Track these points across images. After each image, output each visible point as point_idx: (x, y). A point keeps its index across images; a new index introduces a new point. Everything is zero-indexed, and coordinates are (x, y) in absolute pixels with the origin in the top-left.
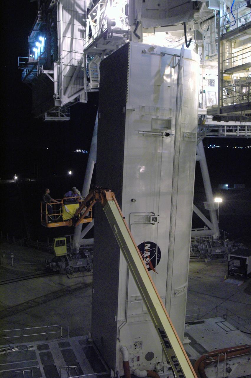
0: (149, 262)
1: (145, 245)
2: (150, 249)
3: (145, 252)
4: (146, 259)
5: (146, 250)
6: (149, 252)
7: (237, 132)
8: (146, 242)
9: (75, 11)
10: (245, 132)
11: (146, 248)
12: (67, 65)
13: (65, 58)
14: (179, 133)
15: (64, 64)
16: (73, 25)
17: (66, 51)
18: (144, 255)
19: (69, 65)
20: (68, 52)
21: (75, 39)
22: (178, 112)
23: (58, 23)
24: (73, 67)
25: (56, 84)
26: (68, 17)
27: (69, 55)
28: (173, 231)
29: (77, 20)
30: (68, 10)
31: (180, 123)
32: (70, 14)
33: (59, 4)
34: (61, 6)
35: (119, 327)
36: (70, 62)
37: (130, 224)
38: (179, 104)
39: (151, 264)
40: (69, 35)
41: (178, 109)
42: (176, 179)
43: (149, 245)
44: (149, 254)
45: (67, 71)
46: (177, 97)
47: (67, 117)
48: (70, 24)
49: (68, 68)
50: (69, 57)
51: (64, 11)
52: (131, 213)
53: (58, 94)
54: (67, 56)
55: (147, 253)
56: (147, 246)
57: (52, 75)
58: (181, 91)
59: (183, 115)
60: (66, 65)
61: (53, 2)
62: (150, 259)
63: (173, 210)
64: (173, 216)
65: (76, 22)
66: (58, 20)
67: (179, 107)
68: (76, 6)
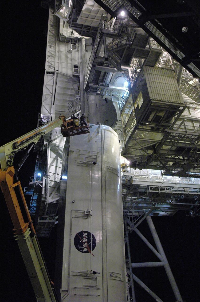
0: (87, 246)
1: (84, 233)
2: (87, 236)
3: (83, 238)
4: (84, 244)
5: (84, 237)
6: (86, 238)
7: (159, 191)
8: (84, 231)
9: (59, 153)
10: (165, 191)
11: (84, 236)
12: (53, 181)
13: (51, 177)
14: (104, 166)
15: (50, 179)
16: (57, 160)
17: (52, 173)
18: (83, 241)
19: (54, 181)
20: (53, 174)
21: (58, 167)
22: (102, 155)
23: (47, 157)
24: (56, 182)
25: (43, 189)
26: (54, 155)
27: (54, 175)
28: (104, 225)
29: (60, 158)
30: (54, 152)
31: (104, 161)
32: (55, 154)
33: (48, 147)
34: (49, 149)
35: (63, 297)
36: (54, 180)
37: (72, 217)
38: (103, 151)
39: (88, 247)
40: (54, 164)
41: (102, 153)
42: (104, 192)
43: (86, 234)
44: (86, 240)
45: (52, 184)
46: (101, 148)
47: (53, 220)
48: (55, 159)
49: (53, 183)
50: (54, 177)
51: (52, 152)
52: (72, 210)
53: (45, 195)
54: (52, 176)
55: (85, 239)
56: (85, 234)
57: (42, 184)
58: (103, 145)
59: (106, 157)
60: (51, 181)
61: (44, 146)
62: (88, 244)
63: (103, 211)
64: (104, 215)
65: (59, 158)
66: (47, 156)
67: (103, 152)
68: (60, 150)
